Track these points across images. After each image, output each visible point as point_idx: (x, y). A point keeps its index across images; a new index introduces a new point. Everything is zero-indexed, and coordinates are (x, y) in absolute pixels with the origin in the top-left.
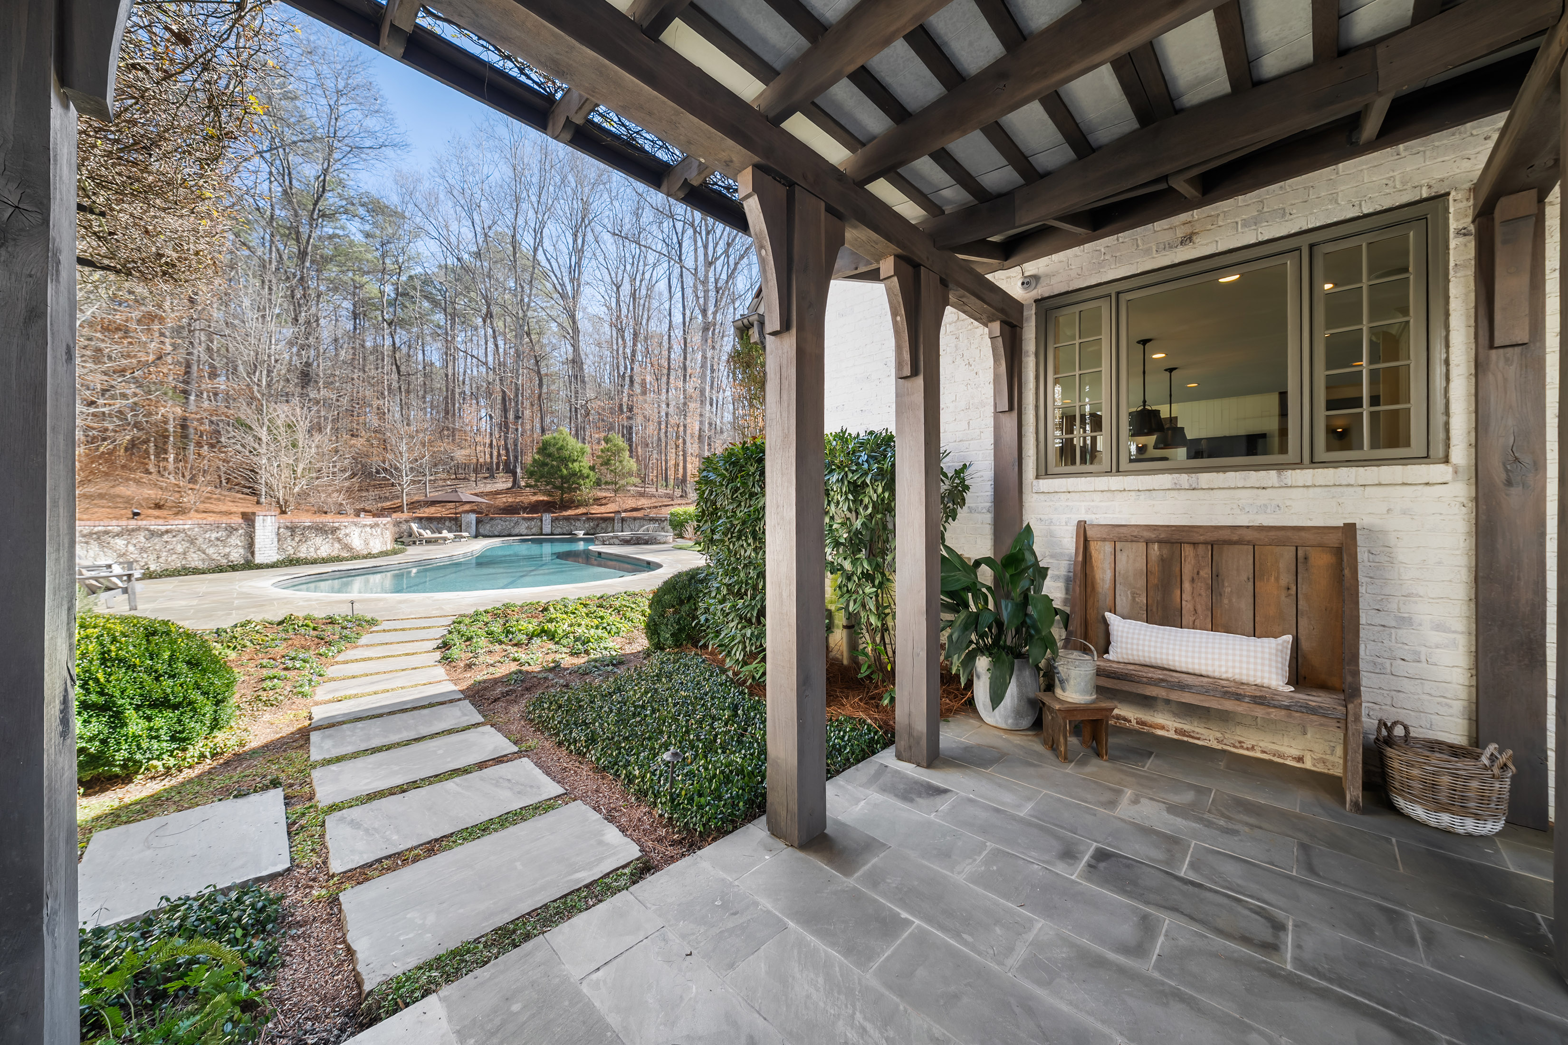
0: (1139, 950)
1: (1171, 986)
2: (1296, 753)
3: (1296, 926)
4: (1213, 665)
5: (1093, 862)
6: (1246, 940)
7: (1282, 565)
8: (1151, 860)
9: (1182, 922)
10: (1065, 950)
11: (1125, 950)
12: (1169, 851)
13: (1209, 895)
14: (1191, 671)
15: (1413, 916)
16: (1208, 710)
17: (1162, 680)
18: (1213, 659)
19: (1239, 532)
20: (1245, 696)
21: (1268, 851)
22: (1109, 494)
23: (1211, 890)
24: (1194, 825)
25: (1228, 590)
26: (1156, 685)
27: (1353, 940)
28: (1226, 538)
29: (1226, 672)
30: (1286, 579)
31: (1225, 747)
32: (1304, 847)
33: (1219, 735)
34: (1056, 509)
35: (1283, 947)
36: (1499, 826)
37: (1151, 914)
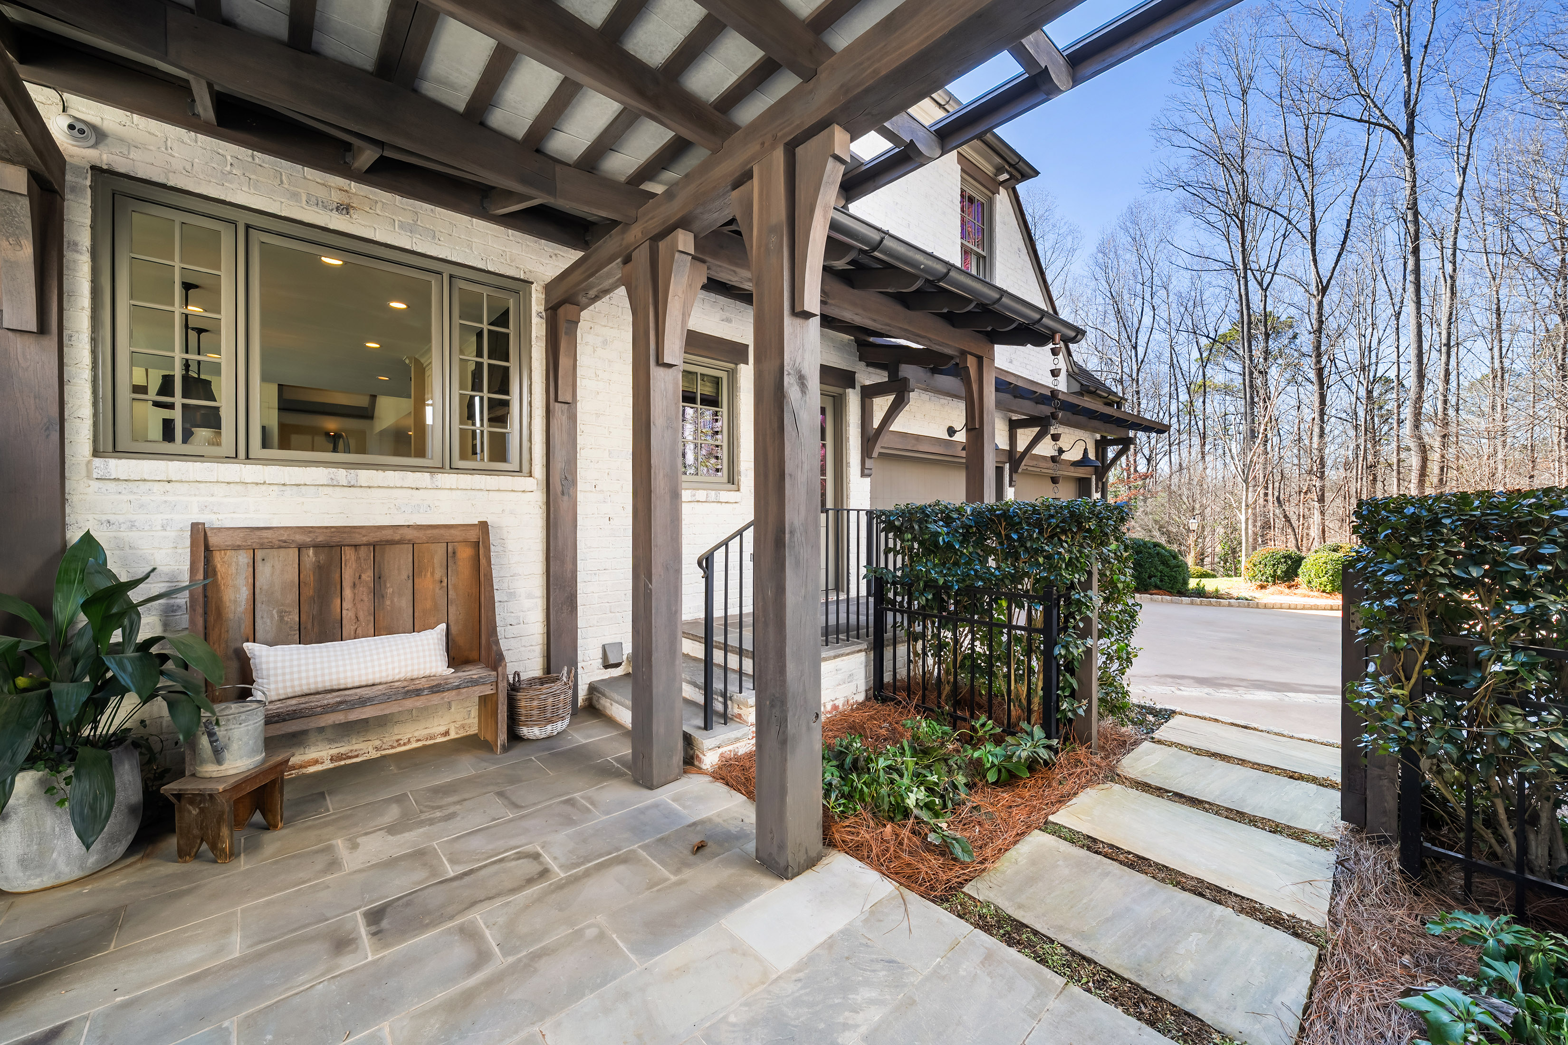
0: (482, 957)
1: (525, 956)
2: (442, 729)
3: (543, 847)
4: (387, 670)
5: (374, 929)
6: (530, 881)
7: (436, 560)
8: (419, 883)
9: (487, 907)
10: (432, 1021)
11: (475, 967)
12: (425, 865)
13: (483, 873)
14: (364, 683)
15: (577, 795)
16: (366, 721)
17: (341, 703)
18: (387, 664)
19: (401, 531)
20: (424, 689)
21: (485, 812)
22: (239, 488)
23: (481, 868)
24: (421, 830)
25: (390, 591)
26: (333, 712)
27: (571, 831)
28: (389, 538)
29: (399, 673)
30: (439, 573)
31: (384, 753)
32: (501, 794)
33: (377, 743)
34: (141, 506)
35: (549, 866)
36: (567, 721)
37: (463, 924)
